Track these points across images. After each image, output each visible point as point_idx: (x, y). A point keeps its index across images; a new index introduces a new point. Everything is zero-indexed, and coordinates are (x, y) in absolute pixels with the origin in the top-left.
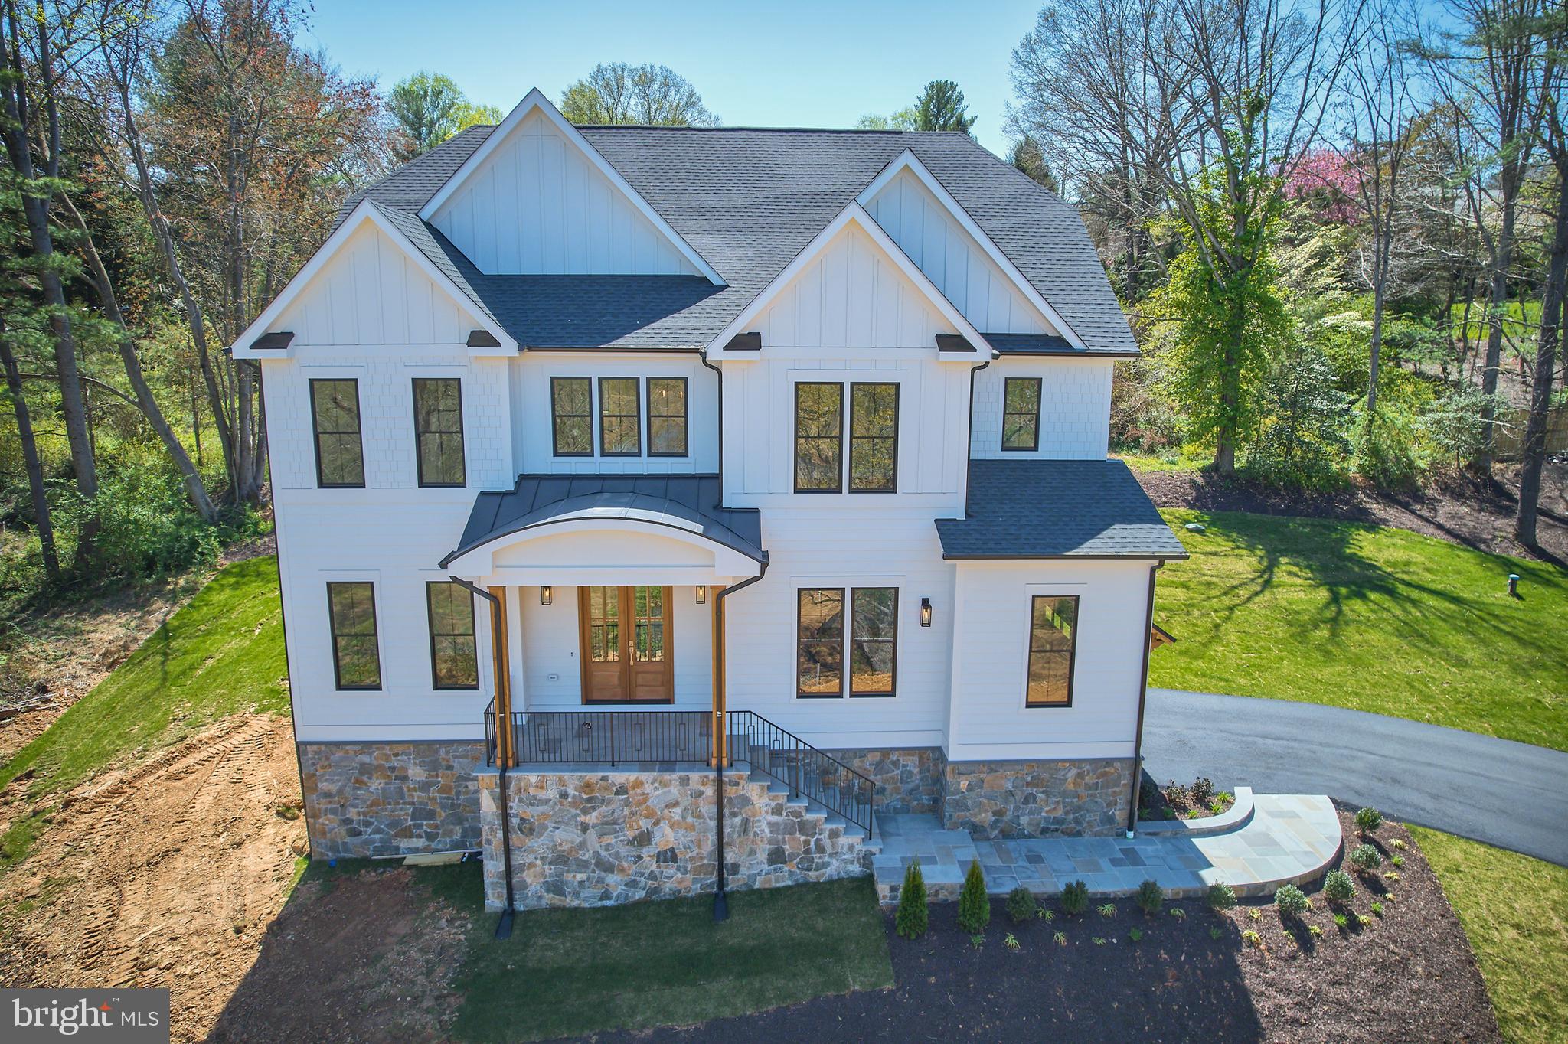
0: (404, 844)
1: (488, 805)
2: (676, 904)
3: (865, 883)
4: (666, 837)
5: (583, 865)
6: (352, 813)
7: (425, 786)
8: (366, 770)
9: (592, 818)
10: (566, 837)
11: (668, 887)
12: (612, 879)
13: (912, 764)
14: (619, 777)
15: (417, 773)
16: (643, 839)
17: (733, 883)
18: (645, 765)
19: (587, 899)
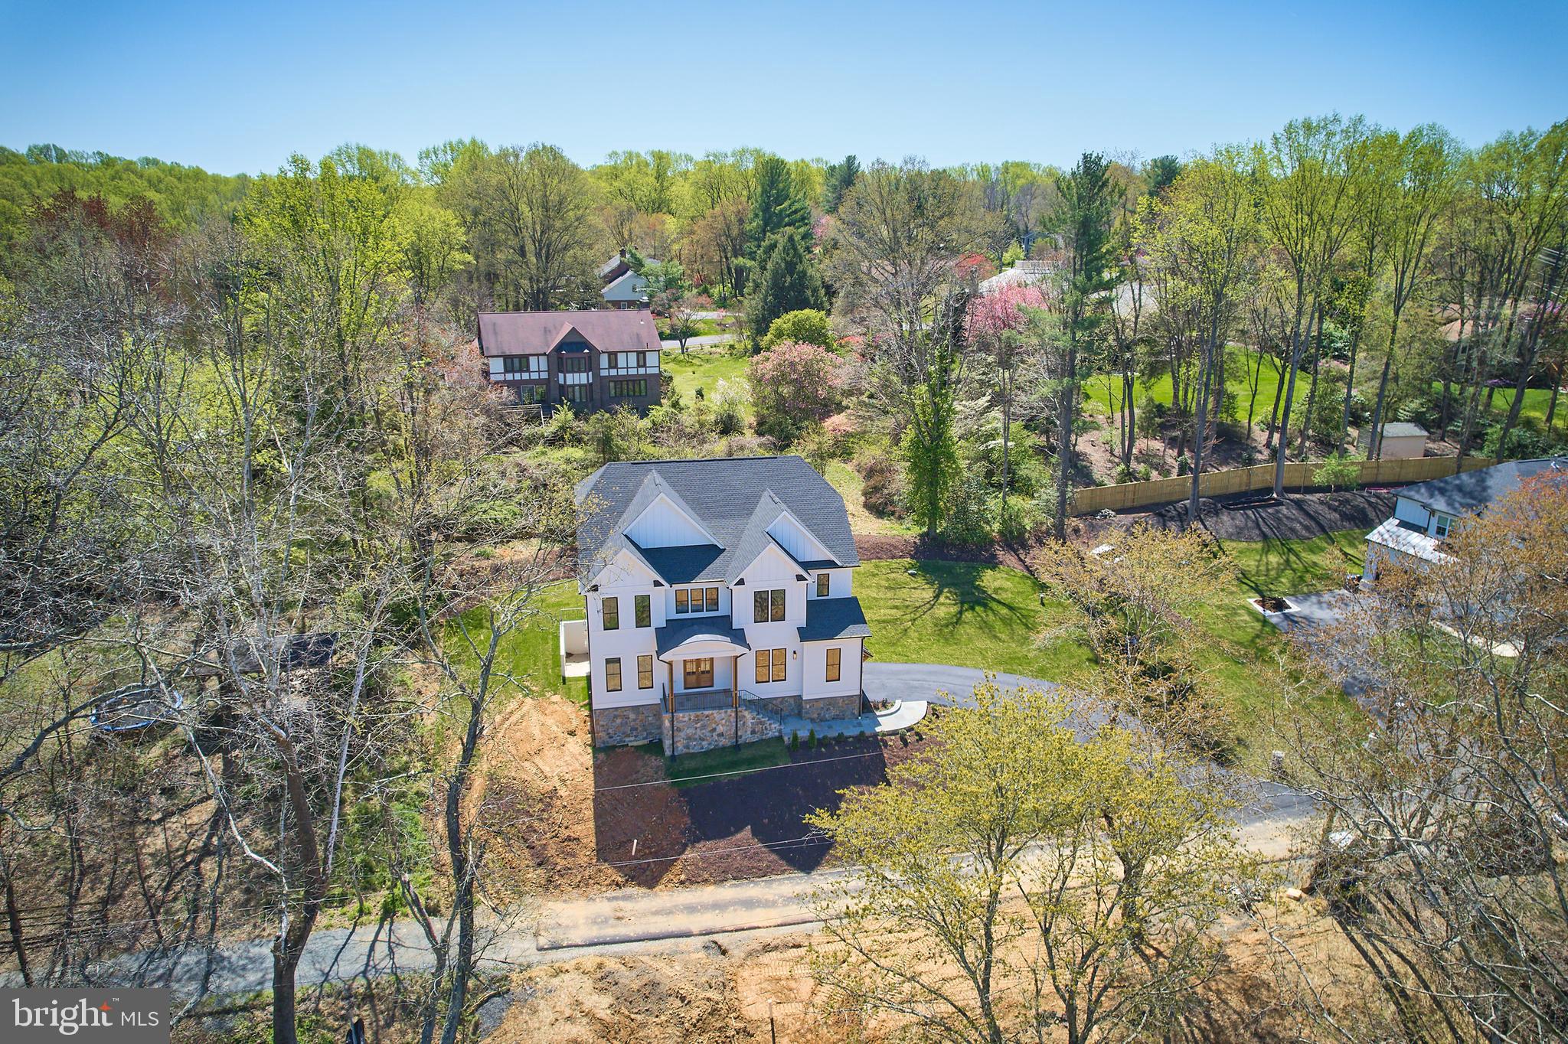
0: (627, 739)
1: (667, 724)
2: (724, 748)
3: (780, 738)
4: (720, 729)
5: (695, 740)
6: (610, 731)
7: (634, 720)
8: (616, 717)
9: (699, 725)
10: (690, 731)
11: (721, 744)
12: (704, 743)
13: (792, 701)
14: (706, 713)
15: (632, 716)
16: (714, 730)
17: (740, 741)
18: (714, 708)
19: (696, 750)
